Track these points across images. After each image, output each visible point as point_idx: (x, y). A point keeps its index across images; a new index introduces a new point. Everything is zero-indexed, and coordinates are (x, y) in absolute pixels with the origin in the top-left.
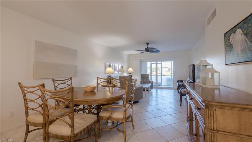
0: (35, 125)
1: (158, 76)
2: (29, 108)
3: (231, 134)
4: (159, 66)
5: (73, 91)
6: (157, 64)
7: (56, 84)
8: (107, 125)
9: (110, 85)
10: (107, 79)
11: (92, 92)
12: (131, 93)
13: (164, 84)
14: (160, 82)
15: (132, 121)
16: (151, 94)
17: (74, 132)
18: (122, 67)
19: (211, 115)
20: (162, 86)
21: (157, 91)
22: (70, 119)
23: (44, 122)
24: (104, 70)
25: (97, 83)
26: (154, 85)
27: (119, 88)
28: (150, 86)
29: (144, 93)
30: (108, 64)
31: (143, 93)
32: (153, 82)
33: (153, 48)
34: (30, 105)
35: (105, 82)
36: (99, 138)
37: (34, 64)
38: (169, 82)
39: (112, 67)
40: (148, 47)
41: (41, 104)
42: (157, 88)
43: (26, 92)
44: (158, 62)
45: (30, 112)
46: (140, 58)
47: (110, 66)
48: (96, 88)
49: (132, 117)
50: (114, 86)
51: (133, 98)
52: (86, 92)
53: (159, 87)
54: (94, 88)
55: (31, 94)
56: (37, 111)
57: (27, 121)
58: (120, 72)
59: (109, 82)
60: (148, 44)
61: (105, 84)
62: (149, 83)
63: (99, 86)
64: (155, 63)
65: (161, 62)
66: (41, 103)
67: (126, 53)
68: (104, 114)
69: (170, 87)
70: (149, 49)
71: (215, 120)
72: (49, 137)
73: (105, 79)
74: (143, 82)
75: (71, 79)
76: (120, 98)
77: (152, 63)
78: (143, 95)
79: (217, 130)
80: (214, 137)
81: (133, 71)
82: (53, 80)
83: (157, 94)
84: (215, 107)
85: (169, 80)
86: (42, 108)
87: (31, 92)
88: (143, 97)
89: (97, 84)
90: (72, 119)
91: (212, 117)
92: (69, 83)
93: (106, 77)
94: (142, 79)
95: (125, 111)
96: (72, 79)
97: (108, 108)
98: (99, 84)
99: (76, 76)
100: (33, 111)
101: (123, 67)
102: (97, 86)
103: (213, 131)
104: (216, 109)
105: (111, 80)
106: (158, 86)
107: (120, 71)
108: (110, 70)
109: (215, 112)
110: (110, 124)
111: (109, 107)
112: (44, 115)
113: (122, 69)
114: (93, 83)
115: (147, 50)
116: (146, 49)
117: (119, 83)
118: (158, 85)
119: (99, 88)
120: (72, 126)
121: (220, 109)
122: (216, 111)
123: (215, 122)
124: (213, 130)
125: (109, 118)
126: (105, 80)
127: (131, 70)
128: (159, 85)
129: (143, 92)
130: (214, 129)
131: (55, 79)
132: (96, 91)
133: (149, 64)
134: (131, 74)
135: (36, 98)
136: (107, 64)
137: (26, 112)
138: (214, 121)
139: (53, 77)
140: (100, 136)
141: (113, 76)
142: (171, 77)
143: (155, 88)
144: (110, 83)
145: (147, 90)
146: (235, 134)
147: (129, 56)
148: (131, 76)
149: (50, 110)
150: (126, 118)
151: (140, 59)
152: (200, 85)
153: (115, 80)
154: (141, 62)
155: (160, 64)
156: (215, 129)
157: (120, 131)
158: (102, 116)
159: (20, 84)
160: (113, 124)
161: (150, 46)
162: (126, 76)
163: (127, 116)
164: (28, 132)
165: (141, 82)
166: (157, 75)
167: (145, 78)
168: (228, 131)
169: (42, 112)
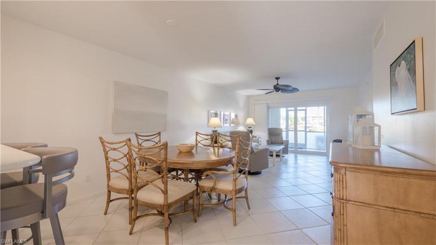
0: (119, 191)
1: (298, 132)
2: (112, 169)
3: (364, 205)
4: (301, 114)
5: (167, 148)
6: (296, 111)
7: (140, 141)
8: (210, 202)
9: (215, 145)
10: (211, 135)
11: (189, 152)
12: (245, 155)
13: (311, 145)
14: (304, 143)
15: (246, 198)
16: (286, 162)
17: (167, 201)
18: (236, 116)
19: (340, 181)
20: (307, 150)
21: (296, 157)
22: (163, 183)
23: (129, 188)
24: (206, 121)
25: (197, 140)
26: (290, 148)
27: (230, 148)
28: (283, 149)
29: (272, 160)
30: (214, 112)
31: (269, 159)
32: (290, 142)
33: (287, 86)
34: (113, 165)
35: (207, 139)
36: (198, 216)
37: (113, 112)
38: (320, 143)
39: (219, 117)
40: (278, 84)
41: (126, 165)
42: (296, 153)
43: (107, 149)
44: (298, 108)
45: (113, 175)
46: (267, 102)
47: (216, 115)
48: (195, 148)
49: (246, 191)
50: (222, 147)
51: (249, 162)
52: (180, 152)
53: (301, 150)
54: (192, 148)
55: (115, 151)
56: (121, 173)
57: (108, 186)
58: (233, 125)
59: (214, 140)
60: (277, 79)
61: (208, 142)
62: (282, 143)
63: (199, 145)
64: (293, 109)
65: (304, 108)
66: (126, 163)
67: (243, 93)
68: (206, 183)
69: (322, 151)
70: (281, 88)
71: (345, 187)
72: (137, 206)
73: (207, 135)
74: (271, 142)
75: (159, 134)
76: (228, 162)
77: (289, 109)
78: (269, 162)
79: (347, 199)
80: (343, 209)
81: (254, 124)
82: (137, 135)
83: (296, 162)
84: (344, 170)
85: (319, 139)
86: (128, 170)
87: (114, 149)
88: (270, 165)
89: (196, 143)
90: (165, 183)
91: (341, 183)
92: (157, 140)
93: (210, 132)
94: (269, 137)
95: (235, 180)
96: (161, 134)
97: (212, 175)
98: (199, 142)
99: (165, 131)
100: (117, 173)
101: (238, 117)
102: (197, 144)
103: (343, 201)
104: (346, 173)
105: (216, 137)
106: (298, 150)
107: (232, 123)
108: (215, 121)
109: (344, 176)
110: (214, 201)
111: (212, 173)
112: (130, 179)
113: (236, 120)
114: (191, 141)
115: (277, 88)
116: (275, 86)
117: (230, 141)
118: (298, 147)
119: (198, 148)
120: (165, 192)
121: (351, 173)
122: (346, 175)
123: (345, 189)
124: (343, 199)
125: (213, 189)
126: (209, 137)
127: (250, 121)
128: (302, 149)
129: (269, 157)
130: (343, 197)
131: (138, 134)
132: (194, 151)
133: (283, 111)
134: (251, 127)
135: (121, 157)
136: (212, 112)
137: (107, 175)
138: (343, 188)
139: (136, 132)
140: (201, 214)
141: (219, 130)
142: (323, 133)
143: (292, 152)
144: (216, 142)
145: (278, 156)
146: (369, 204)
147: (248, 97)
148: (251, 132)
149: (139, 172)
150: (236, 190)
151: (267, 104)
152: (351, 145)
153: (224, 137)
154: (268, 107)
155: (304, 112)
156: (345, 198)
157: (228, 208)
158: (203, 186)
159: (101, 138)
160: (219, 201)
161: (281, 82)
162: (242, 130)
163: (238, 188)
164: (109, 201)
165: (268, 141)
166: (296, 131)
167: (274, 135)
168: (361, 201)
169: (128, 175)
